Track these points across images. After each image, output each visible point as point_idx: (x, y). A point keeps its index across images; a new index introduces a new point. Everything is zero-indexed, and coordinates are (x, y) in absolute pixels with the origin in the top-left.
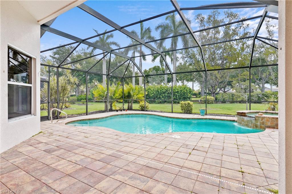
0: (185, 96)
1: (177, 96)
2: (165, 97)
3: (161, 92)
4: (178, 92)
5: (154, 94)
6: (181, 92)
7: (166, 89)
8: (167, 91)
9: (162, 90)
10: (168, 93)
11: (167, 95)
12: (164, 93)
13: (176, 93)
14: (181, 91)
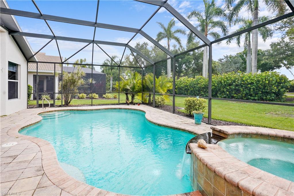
0: (267, 89)
1: (251, 89)
2: (232, 91)
3: (225, 83)
4: (252, 83)
5: (216, 87)
6: (257, 84)
7: (233, 80)
8: (234, 81)
9: (228, 80)
10: (237, 85)
11: (234, 87)
12: (230, 85)
13: (249, 86)
14: (259, 81)
